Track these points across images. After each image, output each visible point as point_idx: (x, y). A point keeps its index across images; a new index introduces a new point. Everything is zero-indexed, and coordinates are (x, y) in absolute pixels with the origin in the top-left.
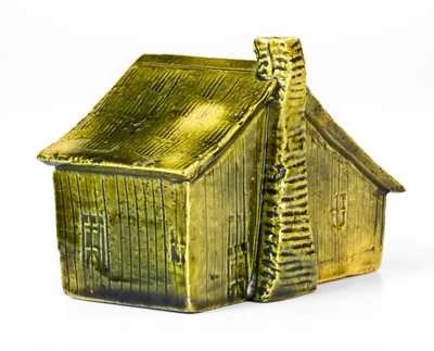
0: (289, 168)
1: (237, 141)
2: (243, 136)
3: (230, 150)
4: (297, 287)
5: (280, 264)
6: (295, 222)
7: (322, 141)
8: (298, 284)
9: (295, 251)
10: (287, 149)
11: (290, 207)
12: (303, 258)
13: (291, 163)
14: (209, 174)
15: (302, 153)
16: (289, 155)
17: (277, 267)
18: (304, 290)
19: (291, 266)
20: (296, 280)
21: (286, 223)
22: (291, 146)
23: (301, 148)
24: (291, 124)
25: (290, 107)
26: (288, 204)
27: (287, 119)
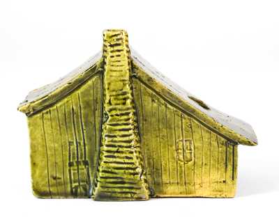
0: (112, 116)
1: (73, 94)
2: (79, 91)
3: (66, 100)
4: (119, 195)
5: (101, 178)
6: (117, 152)
7: (163, 101)
8: (119, 193)
9: (116, 171)
10: (110, 103)
11: (112, 141)
12: (125, 176)
13: (114, 113)
14: (47, 113)
15: (124, 107)
16: (111, 107)
17: (99, 179)
18: (127, 198)
19: (112, 180)
20: (119, 190)
21: (108, 151)
22: (113, 102)
23: (124, 104)
24: (112, 87)
25: (111, 76)
26: (110, 139)
27: (109, 84)
